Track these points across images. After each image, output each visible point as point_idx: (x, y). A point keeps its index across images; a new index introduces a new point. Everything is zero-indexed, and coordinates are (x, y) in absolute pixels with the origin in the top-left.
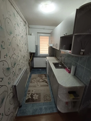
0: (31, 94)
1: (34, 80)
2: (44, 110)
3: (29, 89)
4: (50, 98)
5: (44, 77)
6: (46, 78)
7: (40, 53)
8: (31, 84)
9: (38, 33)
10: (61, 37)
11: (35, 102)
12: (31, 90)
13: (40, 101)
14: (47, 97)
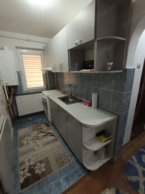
0: (28, 167)
1: (26, 139)
2: (65, 184)
3: (21, 159)
4: (67, 157)
5: (45, 128)
6: (50, 129)
7: (28, 87)
8: (21, 150)
9: (17, 48)
10: (68, 50)
11: (41, 180)
12: (26, 160)
13: (52, 171)
14: (61, 159)
